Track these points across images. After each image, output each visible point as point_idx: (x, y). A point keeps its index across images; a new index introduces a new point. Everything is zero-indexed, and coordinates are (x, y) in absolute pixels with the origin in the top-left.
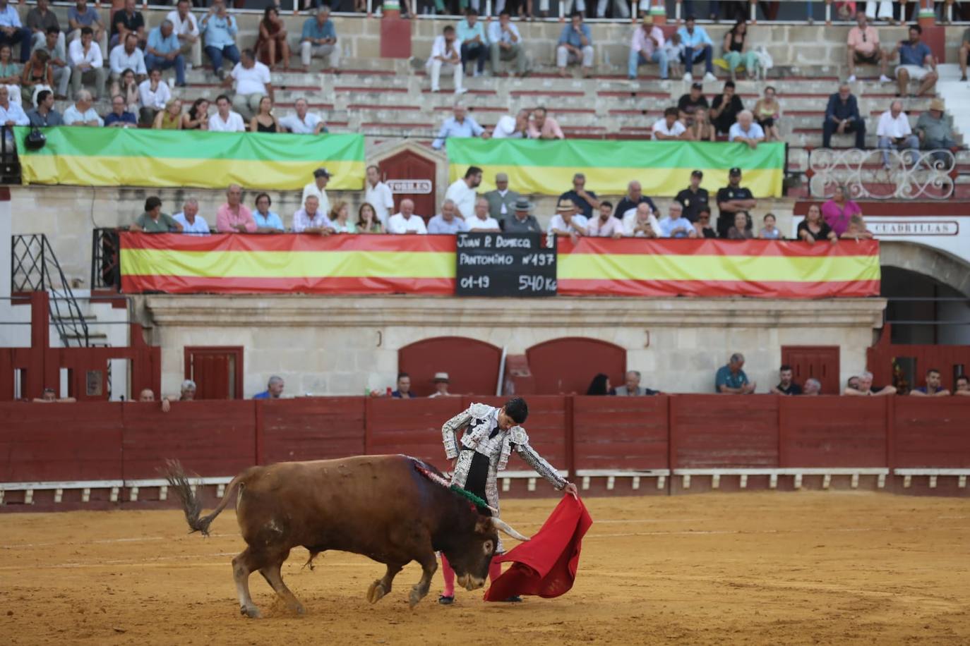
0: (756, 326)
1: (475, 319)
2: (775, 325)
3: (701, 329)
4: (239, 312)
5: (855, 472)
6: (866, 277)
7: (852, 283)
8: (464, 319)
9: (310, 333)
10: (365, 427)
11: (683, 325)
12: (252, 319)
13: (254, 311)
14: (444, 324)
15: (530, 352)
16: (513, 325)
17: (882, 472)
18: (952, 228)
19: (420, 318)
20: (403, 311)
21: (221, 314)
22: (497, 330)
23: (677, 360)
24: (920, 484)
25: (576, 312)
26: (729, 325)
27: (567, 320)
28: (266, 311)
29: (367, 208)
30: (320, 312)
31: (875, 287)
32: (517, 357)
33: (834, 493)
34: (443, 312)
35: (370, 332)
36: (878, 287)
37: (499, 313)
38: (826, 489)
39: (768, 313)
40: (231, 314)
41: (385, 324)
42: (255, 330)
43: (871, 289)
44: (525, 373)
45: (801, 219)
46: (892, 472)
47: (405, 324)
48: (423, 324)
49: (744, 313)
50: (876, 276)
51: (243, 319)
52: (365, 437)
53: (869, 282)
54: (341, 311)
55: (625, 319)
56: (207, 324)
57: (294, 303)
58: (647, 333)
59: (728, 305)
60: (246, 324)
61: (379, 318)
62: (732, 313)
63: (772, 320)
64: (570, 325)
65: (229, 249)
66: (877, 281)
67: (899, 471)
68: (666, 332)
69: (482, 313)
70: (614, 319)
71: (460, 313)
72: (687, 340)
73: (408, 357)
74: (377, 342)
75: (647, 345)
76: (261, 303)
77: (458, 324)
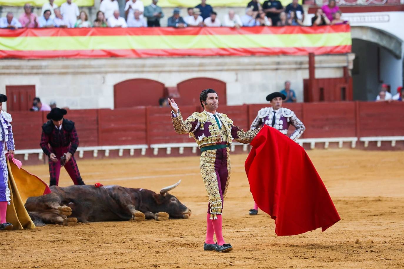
0: (290, 69)
1: (151, 69)
2: (300, 69)
3: (263, 72)
4: (33, 67)
5: (341, 140)
6: (344, 44)
7: (337, 47)
8: (145, 69)
9: (69, 78)
10: (98, 124)
11: (254, 70)
12: (40, 71)
13: (40, 67)
14: (136, 72)
15: (179, 85)
16: (170, 72)
17: (354, 140)
18: (386, 18)
19: (124, 69)
20: (115, 66)
21: (23, 69)
22: (163, 75)
23: (252, 87)
24: (373, 145)
25: (201, 65)
26: (277, 69)
27: (196, 68)
28: (46, 67)
29: (100, 13)
30: (74, 67)
31: (349, 49)
32: (173, 88)
33: (330, 150)
34: (135, 66)
35: (99, 76)
36: (350, 48)
37: (163, 66)
38: (327, 149)
39: (296, 63)
40: (29, 69)
41: (106, 73)
42: (41, 76)
43: (346, 50)
44: (176, 95)
45: (313, 15)
46: (359, 140)
47: (116, 72)
48: (125, 72)
49: (284, 63)
50: (349, 43)
51: (35, 71)
52: (98, 129)
53: (345, 46)
54: (84, 67)
55: (226, 68)
56: (16, 74)
57: (60, 63)
58: (237, 74)
59: (276, 59)
60: (37, 74)
61: (103, 69)
62: (278, 63)
63: (298, 66)
64: (198, 71)
65: (27, 35)
66: (349, 46)
67: (363, 139)
68: (246, 74)
69: (155, 66)
70: (220, 68)
71: (143, 66)
72: (256, 77)
73: (118, 88)
74: (103, 81)
75: (237, 80)
76: (44, 63)
77: (142, 72)
